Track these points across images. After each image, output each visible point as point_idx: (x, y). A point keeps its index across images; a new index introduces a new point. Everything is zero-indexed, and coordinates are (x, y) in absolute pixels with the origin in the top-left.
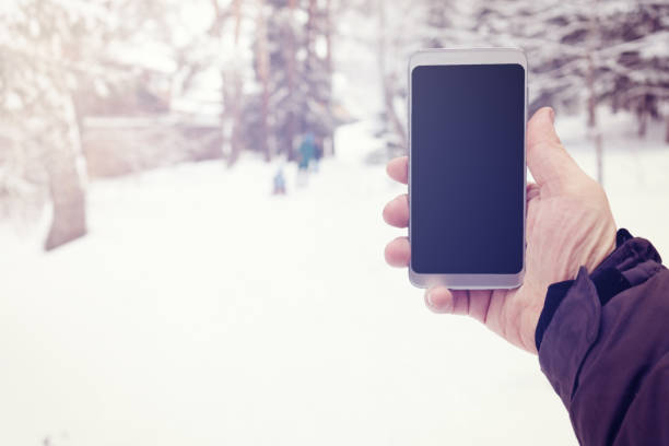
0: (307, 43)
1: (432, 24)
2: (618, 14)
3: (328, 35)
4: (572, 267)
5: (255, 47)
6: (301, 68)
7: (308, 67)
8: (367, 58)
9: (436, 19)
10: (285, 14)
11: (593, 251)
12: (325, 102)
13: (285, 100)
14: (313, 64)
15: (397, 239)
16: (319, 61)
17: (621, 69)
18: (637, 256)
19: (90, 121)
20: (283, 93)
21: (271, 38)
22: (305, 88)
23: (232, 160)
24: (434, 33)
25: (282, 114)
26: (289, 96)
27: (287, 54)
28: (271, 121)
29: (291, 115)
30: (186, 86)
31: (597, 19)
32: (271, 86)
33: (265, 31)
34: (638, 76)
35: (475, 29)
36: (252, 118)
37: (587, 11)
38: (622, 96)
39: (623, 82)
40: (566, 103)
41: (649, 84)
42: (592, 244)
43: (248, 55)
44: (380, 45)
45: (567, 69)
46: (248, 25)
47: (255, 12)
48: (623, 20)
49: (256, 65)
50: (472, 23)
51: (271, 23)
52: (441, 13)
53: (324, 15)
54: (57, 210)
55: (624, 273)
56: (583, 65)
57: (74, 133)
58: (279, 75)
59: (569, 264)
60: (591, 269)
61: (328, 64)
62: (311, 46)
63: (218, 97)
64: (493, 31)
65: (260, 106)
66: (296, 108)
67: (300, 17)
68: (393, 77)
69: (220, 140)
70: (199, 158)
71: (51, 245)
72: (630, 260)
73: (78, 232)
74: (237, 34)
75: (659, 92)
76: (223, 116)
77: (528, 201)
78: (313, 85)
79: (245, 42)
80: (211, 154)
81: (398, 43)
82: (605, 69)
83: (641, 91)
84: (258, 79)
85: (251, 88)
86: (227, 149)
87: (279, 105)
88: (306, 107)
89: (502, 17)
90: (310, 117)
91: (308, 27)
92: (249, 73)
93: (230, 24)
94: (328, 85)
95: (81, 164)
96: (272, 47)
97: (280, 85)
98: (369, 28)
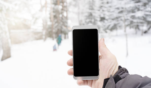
0: (62, 13)
1: (90, 9)
2: (130, 7)
3: (67, 11)
4: (109, 75)
5: (50, 14)
6: (61, 19)
7: (62, 19)
8: (76, 16)
9: (91, 8)
10: (57, 6)
11: (113, 71)
12: (66, 26)
13: (57, 26)
14: (63, 18)
15: (71, 69)
16: (65, 17)
17: (131, 19)
18: (123, 72)
19: (12, 31)
20: (57, 24)
21: (54, 12)
22: (62, 23)
23: (45, 40)
24: (90, 11)
25: (56, 29)
26: (58, 25)
27: (57, 15)
28: (54, 31)
29: (58, 29)
30: (34, 23)
31: (126, 8)
32: (54, 23)
33: (52, 10)
34: (135, 21)
35: (99, 10)
36: (50, 30)
37: (123, 6)
38: (132, 25)
39: (132, 22)
40: (120, 27)
41: (137, 23)
42: (113, 70)
43: (49, 16)
44: (78, 14)
45: (119, 19)
46: (49, 9)
47: (50, 6)
48: (131, 8)
49: (50, 18)
50: (99, 9)
51: (54, 9)
52: (92, 7)
53: (66, 7)
54: (4, 52)
55: (120, 76)
56: (123, 18)
57: (8, 34)
58: (56, 20)
59: (108, 74)
60: (113, 75)
61: (67, 18)
62: (63, 14)
63: (42, 25)
64: (103, 11)
65: (51, 27)
66: (59, 28)
67: (60, 7)
68: (81, 21)
69: (42, 35)
70: (37, 39)
71: (2, 60)
72: (121, 73)
73: (9, 57)
74: (46, 11)
75: (140, 24)
76: (43, 30)
77: (99, 59)
78: (63, 23)
79: (48, 13)
80: (40, 38)
81: (82, 13)
82: (128, 19)
83: (136, 24)
84: (51, 21)
85: (49, 23)
86: (44, 37)
87: (56, 27)
88: (62, 28)
89: (105, 7)
90: (63, 30)
91: (62, 9)
92: (49, 20)
93: (44, 9)
94: (67, 23)
95: (9, 41)
96: (54, 14)
97: (56, 23)
98: (76, 10)
